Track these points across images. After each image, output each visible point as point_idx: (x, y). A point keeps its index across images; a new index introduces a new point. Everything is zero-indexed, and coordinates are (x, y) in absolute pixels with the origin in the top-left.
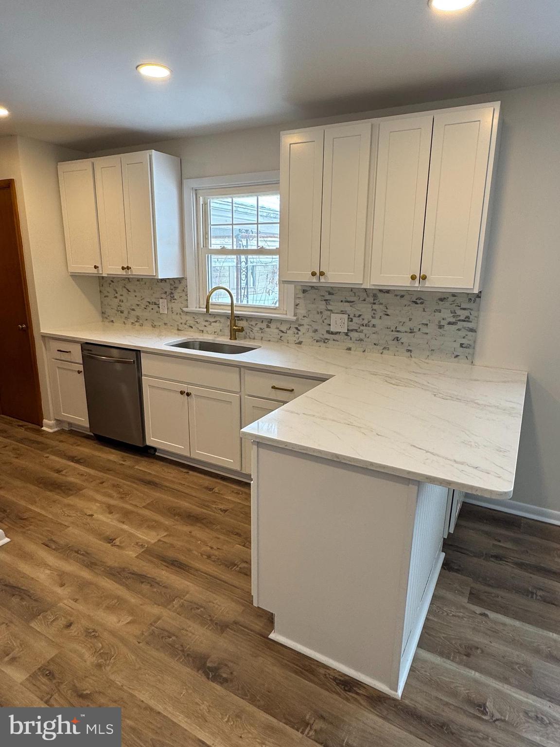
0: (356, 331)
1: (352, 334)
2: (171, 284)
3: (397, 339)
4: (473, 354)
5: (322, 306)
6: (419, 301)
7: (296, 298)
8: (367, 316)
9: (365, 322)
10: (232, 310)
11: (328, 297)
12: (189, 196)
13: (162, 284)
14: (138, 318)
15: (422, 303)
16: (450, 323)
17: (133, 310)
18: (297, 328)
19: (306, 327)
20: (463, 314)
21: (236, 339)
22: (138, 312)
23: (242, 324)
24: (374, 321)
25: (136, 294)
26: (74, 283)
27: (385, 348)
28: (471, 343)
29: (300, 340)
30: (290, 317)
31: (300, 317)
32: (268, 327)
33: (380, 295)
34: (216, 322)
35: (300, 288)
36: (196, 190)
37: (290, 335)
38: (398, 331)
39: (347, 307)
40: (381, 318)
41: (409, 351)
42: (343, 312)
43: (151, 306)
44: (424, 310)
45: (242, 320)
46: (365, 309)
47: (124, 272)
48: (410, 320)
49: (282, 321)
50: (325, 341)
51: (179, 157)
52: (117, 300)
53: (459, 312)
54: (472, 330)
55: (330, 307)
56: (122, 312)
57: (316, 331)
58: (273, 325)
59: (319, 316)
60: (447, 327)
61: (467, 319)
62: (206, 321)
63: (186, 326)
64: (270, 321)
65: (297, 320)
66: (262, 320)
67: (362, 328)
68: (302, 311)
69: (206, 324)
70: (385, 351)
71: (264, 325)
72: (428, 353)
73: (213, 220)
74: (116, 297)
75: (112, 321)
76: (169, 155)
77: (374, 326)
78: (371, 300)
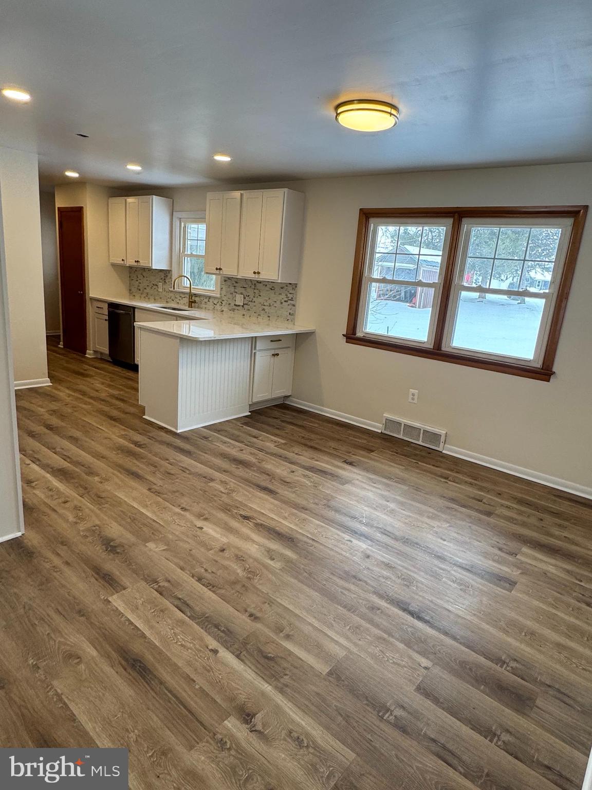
0: (247, 304)
1: (245, 306)
2: (165, 274)
3: (264, 309)
4: (294, 319)
5: (232, 289)
6: (273, 289)
7: (221, 284)
8: (252, 297)
9: (251, 300)
10: (190, 290)
11: (235, 284)
12: (176, 223)
13: (161, 273)
14: (147, 294)
15: (274, 290)
16: (285, 301)
17: (145, 289)
18: (221, 302)
19: (225, 301)
20: (290, 296)
21: (192, 307)
22: (148, 290)
23: (197, 299)
24: (255, 299)
25: (147, 279)
26: (112, 269)
27: (259, 315)
28: (293, 312)
29: (223, 309)
30: (218, 296)
31: (223, 295)
32: (209, 301)
33: (257, 284)
34: (184, 297)
35: (223, 278)
36: (180, 218)
37: (218, 307)
38: (264, 305)
39: (243, 290)
40: (257, 297)
41: (269, 317)
42: (241, 294)
43: (155, 287)
44: (275, 294)
45: (197, 297)
46: (250, 292)
47: (136, 264)
48: (269, 299)
49: (215, 298)
50: (233, 310)
51: (171, 198)
52: (137, 282)
53: (289, 295)
54: (294, 306)
55: (236, 291)
56: (140, 290)
57: (230, 304)
58: (211, 300)
59: (231, 296)
60: (284, 303)
61: (292, 299)
62: (180, 297)
63: (170, 300)
64: (210, 297)
65: (221, 297)
66: (206, 297)
67: (250, 303)
68: (224, 292)
69: (181, 298)
70: (259, 317)
71: (207, 300)
72: (276, 318)
73: (189, 236)
74: (137, 281)
75: (134, 296)
76: (165, 198)
77: (254, 302)
78: (253, 287)
